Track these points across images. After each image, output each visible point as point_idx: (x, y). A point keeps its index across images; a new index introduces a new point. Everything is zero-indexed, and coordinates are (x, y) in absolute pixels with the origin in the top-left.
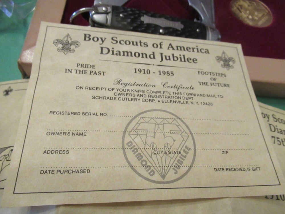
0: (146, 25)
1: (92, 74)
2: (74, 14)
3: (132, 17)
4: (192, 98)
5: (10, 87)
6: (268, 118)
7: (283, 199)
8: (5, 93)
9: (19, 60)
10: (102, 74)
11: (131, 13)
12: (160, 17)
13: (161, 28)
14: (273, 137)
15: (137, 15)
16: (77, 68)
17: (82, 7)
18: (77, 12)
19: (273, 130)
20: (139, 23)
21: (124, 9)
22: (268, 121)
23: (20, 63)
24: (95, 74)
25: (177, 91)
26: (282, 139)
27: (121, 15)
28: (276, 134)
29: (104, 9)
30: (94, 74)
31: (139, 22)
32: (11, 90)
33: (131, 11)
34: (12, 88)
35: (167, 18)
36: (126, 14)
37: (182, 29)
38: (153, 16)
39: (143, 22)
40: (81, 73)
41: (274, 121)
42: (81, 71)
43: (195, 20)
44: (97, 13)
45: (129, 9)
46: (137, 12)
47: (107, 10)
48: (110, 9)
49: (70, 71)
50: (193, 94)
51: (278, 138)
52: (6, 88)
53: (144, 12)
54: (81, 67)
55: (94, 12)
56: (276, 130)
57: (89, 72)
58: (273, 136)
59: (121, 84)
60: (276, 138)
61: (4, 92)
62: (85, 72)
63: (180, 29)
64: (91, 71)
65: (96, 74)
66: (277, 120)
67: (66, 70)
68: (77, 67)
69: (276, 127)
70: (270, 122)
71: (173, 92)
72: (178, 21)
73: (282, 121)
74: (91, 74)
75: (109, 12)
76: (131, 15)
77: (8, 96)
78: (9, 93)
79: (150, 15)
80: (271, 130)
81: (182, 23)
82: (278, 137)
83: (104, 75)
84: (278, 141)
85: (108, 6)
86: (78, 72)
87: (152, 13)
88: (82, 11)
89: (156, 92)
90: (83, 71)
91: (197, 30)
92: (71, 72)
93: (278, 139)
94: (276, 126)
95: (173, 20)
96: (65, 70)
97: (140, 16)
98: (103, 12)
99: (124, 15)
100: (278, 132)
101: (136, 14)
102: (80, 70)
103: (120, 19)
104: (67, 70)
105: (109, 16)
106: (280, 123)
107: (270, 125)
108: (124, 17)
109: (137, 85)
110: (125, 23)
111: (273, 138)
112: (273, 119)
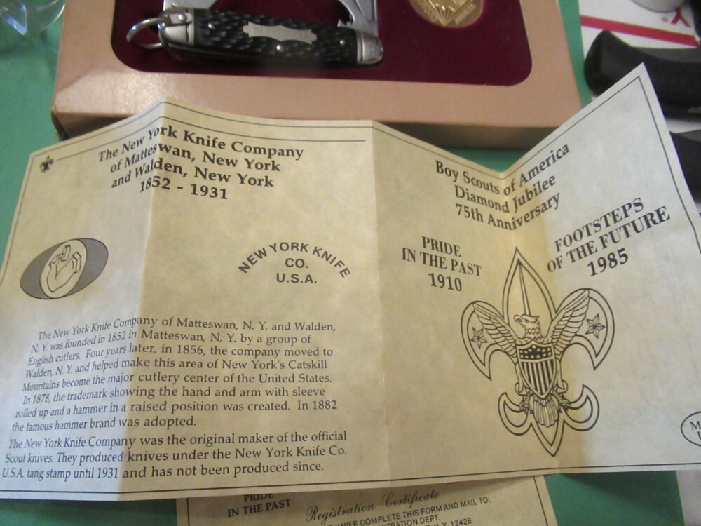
0: (252, 41)
1: (270, 508)
2: (134, 28)
3: (229, 28)
4: (436, 516)
5: (48, 157)
6: (456, 177)
7: (459, 288)
8: (43, 167)
9: (53, 108)
10: (286, 503)
11: (226, 20)
12: (276, 23)
13: (278, 42)
14: (457, 205)
15: (236, 24)
16: (245, 505)
17: (146, 18)
18: (139, 25)
19: (460, 194)
20: (241, 37)
21: (214, 13)
22: (455, 181)
23: (55, 112)
24: (275, 508)
25: (410, 508)
26: (472, 210)
27: (210, 26)
28: (464, 202)
29: (180, 17)
30: (273, 509)
31: (241, 35)
32: (51, 162)
33: (227, 16)
34: (51, 158)
35: (287, 25)
36: (217, 23)
37: (313, 42)
38: (264, 22)
39: (248, 35)
40: (253, 511)
41: (465, 181)
42: (253, 507)
43: (340, 24)
44: (170, 24)
45: (223, 14)
46: (237, 18)
47: (186, 18)
48: (190, 17)
49: (236, 512)
50: (437, 508)
51: (465, 207)
52: (43, 159)
53: (248, 16)
54: (251, 500)
55: (163, 24)
56: (466, 195)
57: (264, 507)
58: (459, 203)
59: (318, 517)
60: (463, 208)
61: (41, 166)
62: (259, 508)
63: (310, 43)
64: (267, 504)
65: (277, 508)
66: (470, 181)
67: (229, 511)
68: (246, 501)
69: (465, 190)
70: (458, 183)
71: (404, 513)
72: (307, 27)
73: (477, 183)
74: (268, 509)
75: (191, 22)
76: (226, 24)
77: (48, 172)
78: (49, 165)
79: (258, 21)
80: (457, 195)
81: (314, 31)
82: (467, 206)
83: (288, 505)
84: (466, 211)
85: (187, 10)
86: (248, 510)
87: (262, 17)
88: (146, 24)
89: (376, 519)
90: (255, 506)
91: (341, 42)
92: (237, 514)
93: (466, 209)
94: (467, 190)
95: (299, 28)
96: (227, 512)
97: (241, 25)
98: (180, 22)
99: (215, 26)
100: (468, 199)
101: (236, 21)
102: (250, 507)
103: (208, 33)
104: (231, 511)
105: (191, 29)
106: (475, 185)
107: (456, 187)
108: (214, 28)
109: (344, 512)
110: (217, 39)
111: (459, 208)
112: (463, 178)
